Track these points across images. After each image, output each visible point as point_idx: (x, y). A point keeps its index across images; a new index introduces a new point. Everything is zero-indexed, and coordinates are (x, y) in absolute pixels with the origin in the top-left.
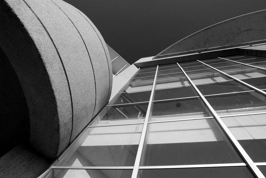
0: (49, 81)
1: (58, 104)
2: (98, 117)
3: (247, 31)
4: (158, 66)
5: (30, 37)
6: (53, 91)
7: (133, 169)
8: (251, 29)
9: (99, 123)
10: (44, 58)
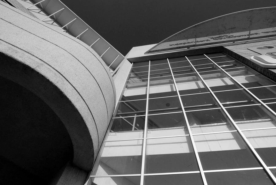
0: (88, 132)
1: (93, 143)
2: (109, 131)
3: (232, 29)
4: (150, 61)
5: (75, 108)
6: (91, 136)
7: (141, 176)
8: (235, 28)
9: (109, 135)
10: (84, 119)
